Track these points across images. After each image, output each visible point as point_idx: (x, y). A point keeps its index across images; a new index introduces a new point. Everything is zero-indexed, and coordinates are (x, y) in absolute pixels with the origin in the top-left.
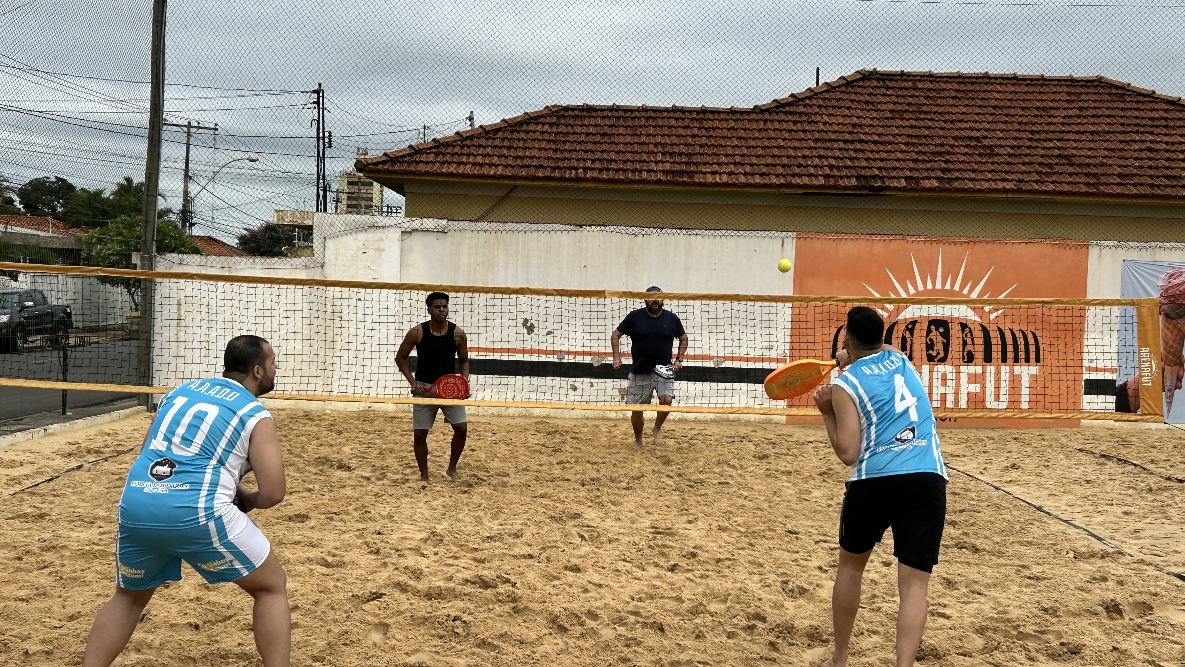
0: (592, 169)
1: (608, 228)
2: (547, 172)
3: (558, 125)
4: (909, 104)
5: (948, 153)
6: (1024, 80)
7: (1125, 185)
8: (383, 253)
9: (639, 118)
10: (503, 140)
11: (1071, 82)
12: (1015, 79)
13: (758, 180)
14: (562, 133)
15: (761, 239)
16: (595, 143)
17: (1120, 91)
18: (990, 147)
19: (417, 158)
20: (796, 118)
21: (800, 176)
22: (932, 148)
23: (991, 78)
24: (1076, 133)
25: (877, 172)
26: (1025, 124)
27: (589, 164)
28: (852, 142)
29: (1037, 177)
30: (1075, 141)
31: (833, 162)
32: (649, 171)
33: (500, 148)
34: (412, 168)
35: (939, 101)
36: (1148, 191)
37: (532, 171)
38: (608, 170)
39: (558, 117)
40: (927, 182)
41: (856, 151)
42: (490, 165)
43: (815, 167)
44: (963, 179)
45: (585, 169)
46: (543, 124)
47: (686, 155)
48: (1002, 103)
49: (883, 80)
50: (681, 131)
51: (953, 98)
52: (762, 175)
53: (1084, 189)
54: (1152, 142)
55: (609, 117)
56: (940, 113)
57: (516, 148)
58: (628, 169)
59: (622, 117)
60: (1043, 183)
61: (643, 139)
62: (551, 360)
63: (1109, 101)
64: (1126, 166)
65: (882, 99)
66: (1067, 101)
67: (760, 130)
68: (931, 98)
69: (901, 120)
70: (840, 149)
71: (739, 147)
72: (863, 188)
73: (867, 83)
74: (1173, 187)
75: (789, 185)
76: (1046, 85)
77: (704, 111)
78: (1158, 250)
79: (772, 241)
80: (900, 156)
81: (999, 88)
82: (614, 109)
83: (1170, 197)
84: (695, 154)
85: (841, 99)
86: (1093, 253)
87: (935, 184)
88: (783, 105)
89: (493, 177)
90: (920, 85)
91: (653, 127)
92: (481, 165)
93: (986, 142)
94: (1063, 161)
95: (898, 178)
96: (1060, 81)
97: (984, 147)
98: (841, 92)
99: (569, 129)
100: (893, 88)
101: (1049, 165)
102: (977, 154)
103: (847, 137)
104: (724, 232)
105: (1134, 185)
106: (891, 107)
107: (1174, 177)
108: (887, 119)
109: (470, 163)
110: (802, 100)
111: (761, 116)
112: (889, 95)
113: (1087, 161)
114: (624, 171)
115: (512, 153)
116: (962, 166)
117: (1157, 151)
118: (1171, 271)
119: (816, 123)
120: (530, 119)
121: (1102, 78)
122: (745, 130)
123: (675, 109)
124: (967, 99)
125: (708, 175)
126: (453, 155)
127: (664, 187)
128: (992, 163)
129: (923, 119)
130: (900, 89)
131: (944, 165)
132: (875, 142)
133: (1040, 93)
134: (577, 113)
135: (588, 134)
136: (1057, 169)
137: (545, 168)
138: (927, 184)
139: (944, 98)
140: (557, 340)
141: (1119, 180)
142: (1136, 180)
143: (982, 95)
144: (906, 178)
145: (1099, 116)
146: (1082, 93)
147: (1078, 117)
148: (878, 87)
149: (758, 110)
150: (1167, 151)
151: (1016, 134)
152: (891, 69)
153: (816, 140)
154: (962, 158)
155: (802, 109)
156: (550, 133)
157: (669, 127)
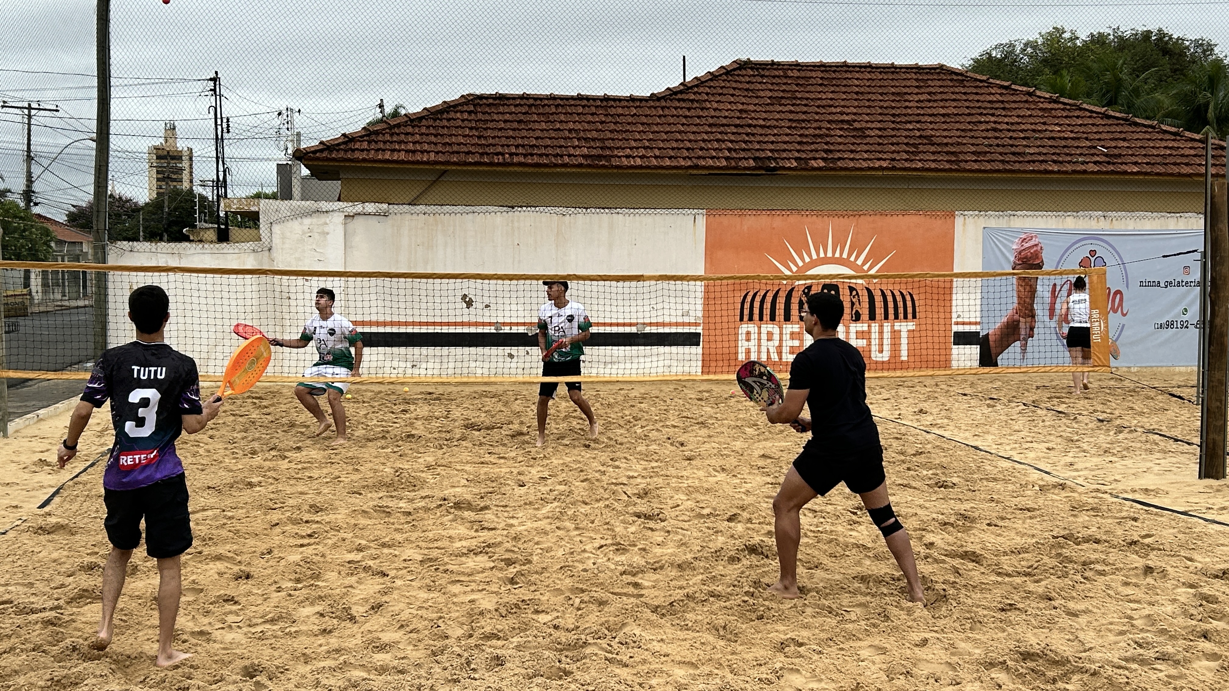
0: (517, 155)
1: (537, 209)
2: (477, 158)
3: (476, 113)
4: (783, 91)
5: (827, 136)
6: (877, 68)
7: (980, 161)
8: (328, 236)
9: (549, 106)
10: (428, 127)
11: (917, 69)
12: (869, 67)
13: (668, 162)
14: (481, 120)
15: (675, 216)
16: (514, 130)
17: (960, 78)
18: (861, 129)
19: (351, 145)
20: (689, 105)
21: (704, 158)
22: (811, 131)
23: (849, 67)
24: (930, 115)
25: (770, 154)
26: (886, 108)
27: (513, 150)
28: (742, 126)
29: (905, 156)
30: (931, 123)
31: (730, 145)
32: (569, 156)
33: (427, 135)
34: (349, 155)
35: (809, 88)
36: (1001, 167)
37: (462, 157)
38: (532, 155)
39: (475, 106)
40: (813, 162)
41: (747, 134)
42: (422, 152)
43: (715, 150)
44: (844, 159)
45: (511, 154)
46: (462, 112)
47: (599, 140)
48: (862, 90)
49: (757, 69)
50: (590, 118)
51: (821, 85)
52: (670, 158)
53: (948, 166)
54: (995, 122)
55: (521, 105)
56: (812, 100)
57: (441, 136)
58: (550, 154)
59: (533, 105)
60: (912, 161)
61: (558, 126)
62: (488, 331)
63: (952, 87)
64: (978, 145)
65: (759, 86)
66: (917, 87)
67: (660, 116)
68: (801, 85)
69: (780, 105)
70: (733, 133)
71: (645, 132)
72: (760, 168)
73: (744, 72)
74: (1020, 162)
75: (696, 167)
76: (897, 73)
77: (606, 99)
78: (1012, 217)
79: (686, 217)
80: (787, 139)
81: (857, 75)
82: (524, 97)
83: (1019, 171)
84: (607, 140)
85: (724, 87)
86: (959, 221)
87: (822, 164)
88: (676, 93)
89: (428, 163)
90: (790, 73)
91: (564, 114)
92: (414, 152)
93: (857, 125)
94: (925, 141)
95: (788, 159)
96: (908, 69)
97: (855, 129)
98: (724, 81)
99: (487, 117)
100: (767, 76)
101: (914, 145)
102: (852, 136)
103: (738, 122)
104: (642, 210)
105: (988, 161)
106: (770, 94)
107: (1019, 154)
108: (767, 105)
109: (403, 150)
110: (691, 88)
111: (658, 104)
112: (765, 83)
113: (945, 141)
114: (547, 155)
115: (439, 140)
116: (841, 147)
117: (1001, 131)
118: (1024, 236)
119: (708, 109)
120: (448, 108)
121: (943, 66)
122: (646, 116)
123: (580, 97)
124: (833, 86)
125: (624, 159)
126: (385, 142)
127: (584, 170)
128: (866, 144)
129: (798, 105)
130: (774, 77)
131: (826, 147)
132: (762, 127)
133: (892, 80)
134: (491, 101)
135: (505, 121)
136: (921, 148)
137: (473, 153)
138: (814, 163)
139: (812, 85)
140: (493, 313)
141: (974, 158)
142: (988, 157)
143: (845, 82)
144: (796, 159)
145: (946, 100)
146: (928, 80)
147: (929, 101)
148: (754, 76)
149: (653, 97)
150: (1009, 130)
151: (880, 118)
152: (762, 59)
153: (710, 125)
154: (839, 140)
155: (692, 97)
156: (470, 121)
157: (578, 114)
